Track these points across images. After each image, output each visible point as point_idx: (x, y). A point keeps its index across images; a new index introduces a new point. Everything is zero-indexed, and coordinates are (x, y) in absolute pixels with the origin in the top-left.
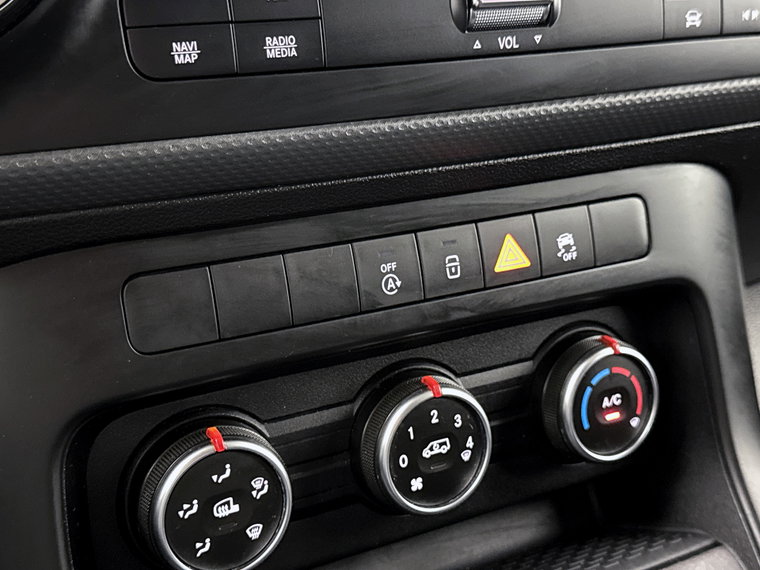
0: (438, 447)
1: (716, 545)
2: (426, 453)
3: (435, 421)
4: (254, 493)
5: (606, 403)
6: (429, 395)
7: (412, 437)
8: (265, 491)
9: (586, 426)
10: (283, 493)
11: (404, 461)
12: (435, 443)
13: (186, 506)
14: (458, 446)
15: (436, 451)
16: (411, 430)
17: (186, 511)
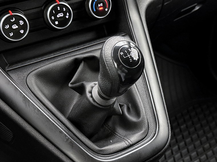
0: (60, 15)
1: (125, 35)
2: (58, 16)
3: (59, 9)
4: (20, 24)
5: (99, 5)
6: (57, 4)
7: (54, 13)
8: (23, 23)
9: (95, 11)
10: (27, 24)
11: (53, 18)
12: (60, 14)
13: (6, 26)
14: (65, 15)
15: (60, 16)
16: (54, 11)
17: (6, 27)
